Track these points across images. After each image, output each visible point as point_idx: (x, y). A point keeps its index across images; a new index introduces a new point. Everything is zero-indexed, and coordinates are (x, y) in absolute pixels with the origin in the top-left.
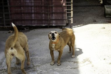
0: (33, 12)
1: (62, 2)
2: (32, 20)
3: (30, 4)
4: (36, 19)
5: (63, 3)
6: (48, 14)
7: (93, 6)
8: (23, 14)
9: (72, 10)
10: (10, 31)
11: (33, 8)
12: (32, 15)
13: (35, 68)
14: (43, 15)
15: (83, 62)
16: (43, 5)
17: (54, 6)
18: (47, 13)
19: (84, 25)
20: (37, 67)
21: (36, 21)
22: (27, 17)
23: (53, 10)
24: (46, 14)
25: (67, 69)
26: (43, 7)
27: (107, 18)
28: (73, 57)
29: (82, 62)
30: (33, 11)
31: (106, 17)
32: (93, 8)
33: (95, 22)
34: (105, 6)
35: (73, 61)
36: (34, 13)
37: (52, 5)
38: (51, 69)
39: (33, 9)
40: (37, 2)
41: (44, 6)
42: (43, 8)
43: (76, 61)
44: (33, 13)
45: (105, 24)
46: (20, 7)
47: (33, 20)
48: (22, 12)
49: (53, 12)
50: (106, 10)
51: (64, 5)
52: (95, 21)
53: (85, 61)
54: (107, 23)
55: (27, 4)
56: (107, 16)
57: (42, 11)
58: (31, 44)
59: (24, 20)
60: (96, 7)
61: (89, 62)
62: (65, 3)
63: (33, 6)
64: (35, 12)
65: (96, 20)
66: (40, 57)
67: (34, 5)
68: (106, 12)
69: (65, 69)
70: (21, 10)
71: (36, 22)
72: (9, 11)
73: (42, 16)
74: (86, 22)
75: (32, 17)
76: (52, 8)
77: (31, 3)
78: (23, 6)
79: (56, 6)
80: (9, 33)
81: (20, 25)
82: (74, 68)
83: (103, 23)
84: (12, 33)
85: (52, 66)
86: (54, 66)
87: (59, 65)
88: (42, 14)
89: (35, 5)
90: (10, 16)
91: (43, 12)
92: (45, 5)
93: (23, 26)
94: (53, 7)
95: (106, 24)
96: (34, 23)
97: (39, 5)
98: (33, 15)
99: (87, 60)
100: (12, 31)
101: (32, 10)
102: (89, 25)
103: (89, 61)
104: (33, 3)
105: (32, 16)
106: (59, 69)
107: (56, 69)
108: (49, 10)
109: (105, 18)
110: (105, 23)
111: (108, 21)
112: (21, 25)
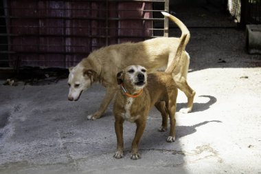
0: (69, 34)
1: (142, 9)
2: (65, 54)
3: (61, 14)
4: (74, 50)
5: (144, 12)
6: (105, 38)
7: (216, 27)
8: (42, 39)
9: (166, 31)
10: (9, 80)
11: (68, 23)
12: (65, 40)
13: (75, 163)
14: (93, 42)
15: (196, 151)
16: (94, 16)
17: (121, 20)
18: (103, 36)
19: (196, 70)
20: (79, 163)
21: (75, 57)
22: (52, 45)
23: (119, 31)
24: (102, 38)
25: (157, 166)
26: (93, 22)
27: (253, 56)
28: (171, 139)
29: (193, 152)
30: (68, 32)
31: (249, 54)
32: (217, 34)
33: (224, 64)
34: (248, 26)
35: (170, 151)
36: (71, 36)
37: (118, 17)
38: (116, 168)
39: (68, 26)
40: (79, 7)
41: (95, 20)
42: (94, 25)
43: (178, 150)
44: (68, 36)
45: (247, 69)
46: (36, 20)
47: (68, 53)
48: (40, 33)
49: (119, 34)
50: (250, 36)
51: (147, 17)
52: (224, 62)
53: (200, 150)
54: (253, 67)
55: (53, 14)
56: (252, 51)
57: (91, 32)
58: (63, 110)
59: (45, 53)
60: (223, 31)
61: (211, 153)
62: (148, 13)
63: (68, 19)
64: (74, 33)
65: (226, 60)
66: (88, 140)
67: (71, 16)
68: (250, 41)
69: (152, 167)
70: (38, 28)
71: (75, 60)
72: (8, 31)
73: (91, 43)
74: (201, 64)
75: (65, 46)
76: (117, 26)
77: (65, 10)
78: (44, 19)
79: (127, 20)
80: (5, 84)
81: (33, 66)
82: (174, 166)
83: (243, 67)
84: (13, 85)
85: (118, 161)
86: (123, 159)
87: (136, 159)
88: (91, 38)
89: (74, 16)
90: (9, 43)
91: (94, 33)
92: (98, 16)
93: (43, 67)
94: (119, 22)
95: (251, 69)
96: (70, 60)
97: (85, 16)
98: (68, 42)
99: (207, 149)
100: (13, 81)
101: (65, 28)
102: (207, 70)
103: (212, 150)
104: (69, 11)
105: (65, 42)
106: (135, 167)
107: (129, 166)
108: (109, 30)
109: (248, 56)
110: (248, 67)
111: (256, 63)
112: (37, 65)
